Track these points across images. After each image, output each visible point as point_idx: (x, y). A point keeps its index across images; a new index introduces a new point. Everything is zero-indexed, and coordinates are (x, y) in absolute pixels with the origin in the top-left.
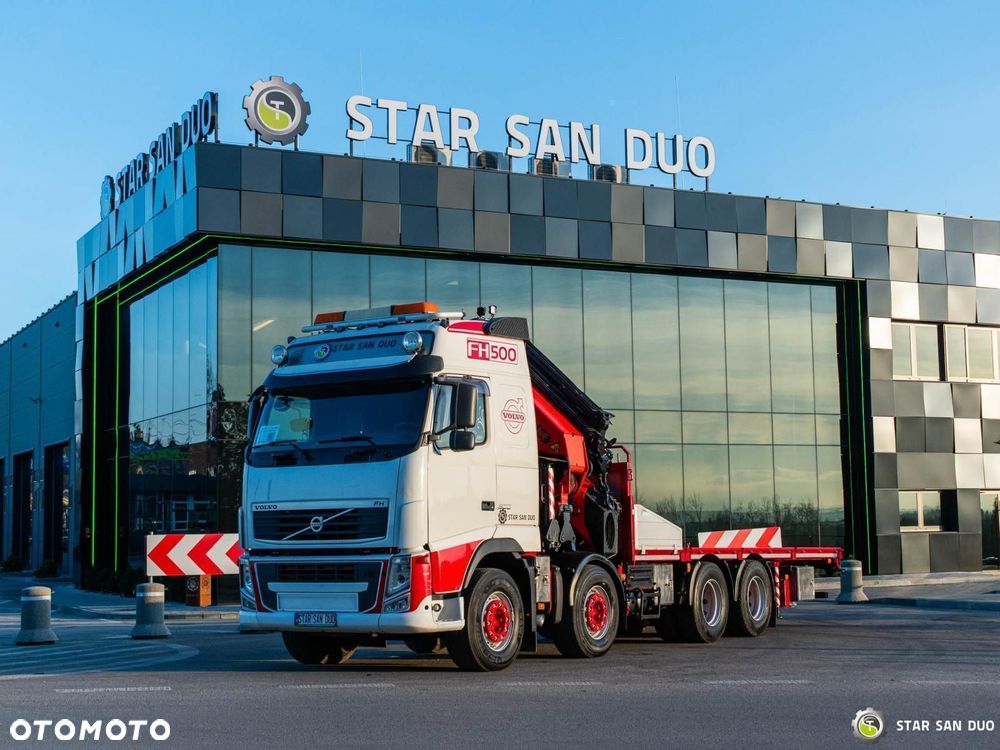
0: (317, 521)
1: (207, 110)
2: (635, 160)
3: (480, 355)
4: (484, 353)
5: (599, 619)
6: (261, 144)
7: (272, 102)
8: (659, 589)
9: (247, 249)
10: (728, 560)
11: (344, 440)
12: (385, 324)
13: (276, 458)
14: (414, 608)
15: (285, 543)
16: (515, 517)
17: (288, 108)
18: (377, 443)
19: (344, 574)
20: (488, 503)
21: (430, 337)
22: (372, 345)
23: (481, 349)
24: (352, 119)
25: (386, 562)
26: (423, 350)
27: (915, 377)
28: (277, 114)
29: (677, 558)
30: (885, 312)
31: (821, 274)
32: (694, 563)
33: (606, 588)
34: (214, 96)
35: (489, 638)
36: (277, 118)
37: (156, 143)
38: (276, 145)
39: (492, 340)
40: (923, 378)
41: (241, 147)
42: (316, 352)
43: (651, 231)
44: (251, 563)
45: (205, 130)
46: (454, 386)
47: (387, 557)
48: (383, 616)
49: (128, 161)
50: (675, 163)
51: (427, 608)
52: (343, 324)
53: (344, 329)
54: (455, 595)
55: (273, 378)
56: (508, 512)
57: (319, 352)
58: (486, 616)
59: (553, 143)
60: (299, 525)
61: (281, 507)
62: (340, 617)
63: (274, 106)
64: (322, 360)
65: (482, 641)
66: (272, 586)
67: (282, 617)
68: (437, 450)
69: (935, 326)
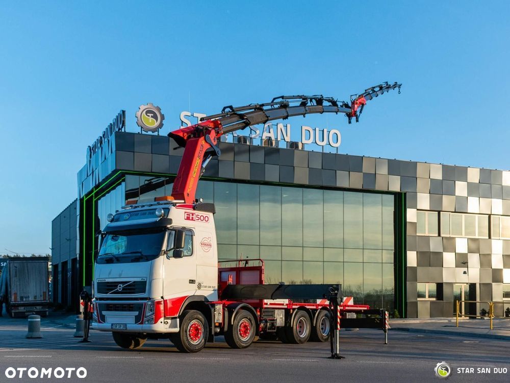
0: (120, 286)
1: (121, 118)
2: (306, 140)
3: (191, 218)
4: (192, 218)
5: (245, 332)
6: (143, 132)
7: (148, 114)
8: (276, 320)
9: (138, 177)
10: (311, 309)
11: (131, 253)
12: (152, 205)
13: (106, 260)
14: (156, 322)
15: (109, 295)
16: (206, 287)
17: (155, 117)
18: (144, 254)
19: (129, 308)
20: (193, 281)
21: (167, 210)
22: (145, 214)
23: (191, 216)
24: (182, 122)
25: (145, 303)
26: (164, 216)
27: (427, 234)
28: (150, 120)
29: (286, 307)
30: (414, 206)
31: (386, 190)
32: (294, 309)
33: (250, 319)
34: (124, 112)
35: (191, 338)
36: (150, 121)
37: (105, 132)
38: (150, 133)
39: (196, 212)
40: (430, 235)
41: (134, 134)
42: (125, 217)
43: (311, 170)
44: (96, 303)
45: (121, 126)
46: (176, 231)
47: (146, 301)
48: (144, 325)
49: (95, 140)
50: (323, 141)
51: (161, 322)
52: (136, 205)
53: (136, 207)
54: (176, 318)
55: (108, 228)
56: (202, 285)
57: (126, 216)
58: (190, 329)
59: (270, 132)
60: (113, 288)
61: (107, 280)
62: (128, 325)
63: (149, 116)
64: (127, 220)
65: (188, 340)
66: (104, 313)
67: (107, 325)
68: (168, 258)
69: (437, 212)
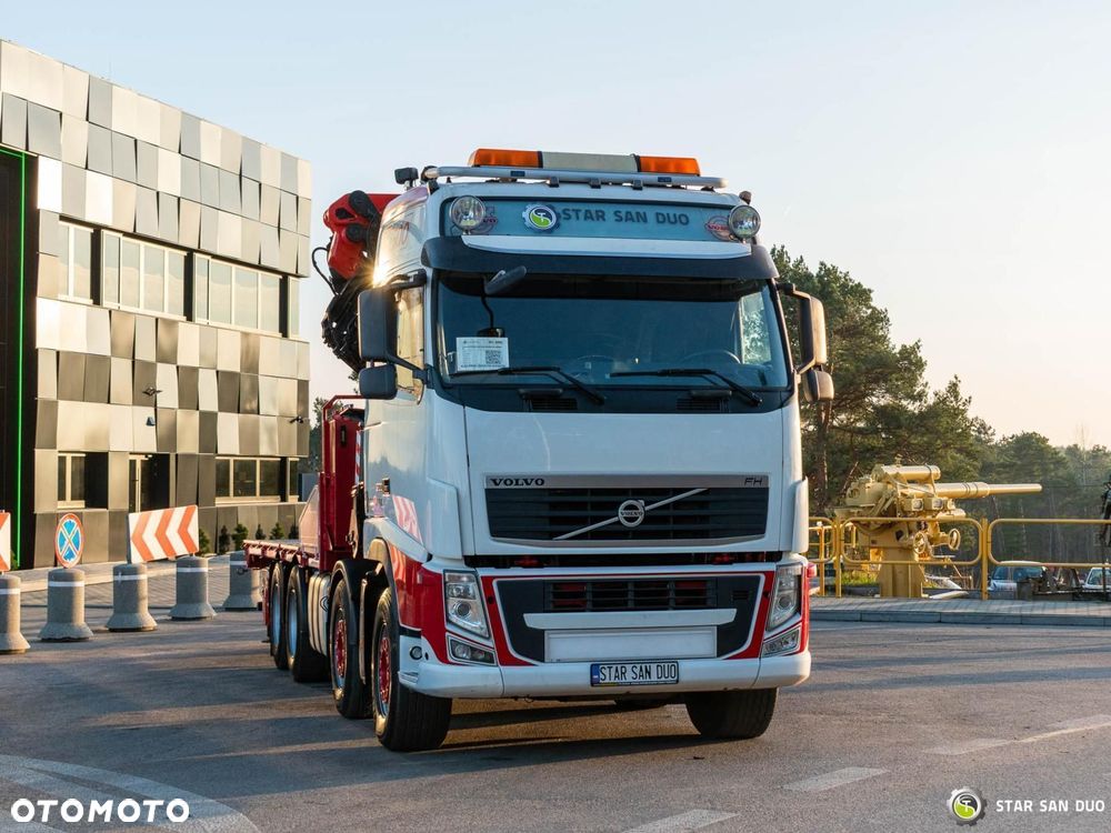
0: (632, 507)
12: (645, 185)
19: (692, 595)
22: (643, 218)
25: (770, 575)
47: (771, 567)
57: (534, 217)
60: (592, 513)
66: (533, 620)
